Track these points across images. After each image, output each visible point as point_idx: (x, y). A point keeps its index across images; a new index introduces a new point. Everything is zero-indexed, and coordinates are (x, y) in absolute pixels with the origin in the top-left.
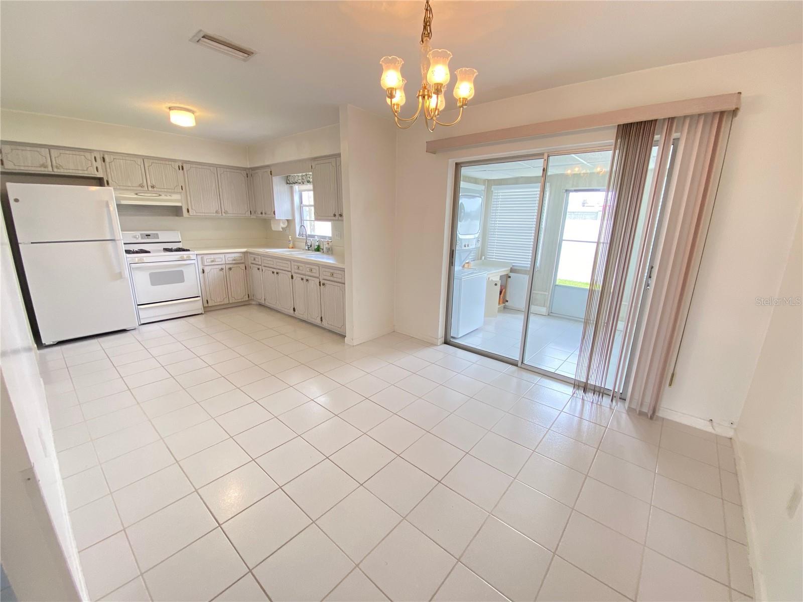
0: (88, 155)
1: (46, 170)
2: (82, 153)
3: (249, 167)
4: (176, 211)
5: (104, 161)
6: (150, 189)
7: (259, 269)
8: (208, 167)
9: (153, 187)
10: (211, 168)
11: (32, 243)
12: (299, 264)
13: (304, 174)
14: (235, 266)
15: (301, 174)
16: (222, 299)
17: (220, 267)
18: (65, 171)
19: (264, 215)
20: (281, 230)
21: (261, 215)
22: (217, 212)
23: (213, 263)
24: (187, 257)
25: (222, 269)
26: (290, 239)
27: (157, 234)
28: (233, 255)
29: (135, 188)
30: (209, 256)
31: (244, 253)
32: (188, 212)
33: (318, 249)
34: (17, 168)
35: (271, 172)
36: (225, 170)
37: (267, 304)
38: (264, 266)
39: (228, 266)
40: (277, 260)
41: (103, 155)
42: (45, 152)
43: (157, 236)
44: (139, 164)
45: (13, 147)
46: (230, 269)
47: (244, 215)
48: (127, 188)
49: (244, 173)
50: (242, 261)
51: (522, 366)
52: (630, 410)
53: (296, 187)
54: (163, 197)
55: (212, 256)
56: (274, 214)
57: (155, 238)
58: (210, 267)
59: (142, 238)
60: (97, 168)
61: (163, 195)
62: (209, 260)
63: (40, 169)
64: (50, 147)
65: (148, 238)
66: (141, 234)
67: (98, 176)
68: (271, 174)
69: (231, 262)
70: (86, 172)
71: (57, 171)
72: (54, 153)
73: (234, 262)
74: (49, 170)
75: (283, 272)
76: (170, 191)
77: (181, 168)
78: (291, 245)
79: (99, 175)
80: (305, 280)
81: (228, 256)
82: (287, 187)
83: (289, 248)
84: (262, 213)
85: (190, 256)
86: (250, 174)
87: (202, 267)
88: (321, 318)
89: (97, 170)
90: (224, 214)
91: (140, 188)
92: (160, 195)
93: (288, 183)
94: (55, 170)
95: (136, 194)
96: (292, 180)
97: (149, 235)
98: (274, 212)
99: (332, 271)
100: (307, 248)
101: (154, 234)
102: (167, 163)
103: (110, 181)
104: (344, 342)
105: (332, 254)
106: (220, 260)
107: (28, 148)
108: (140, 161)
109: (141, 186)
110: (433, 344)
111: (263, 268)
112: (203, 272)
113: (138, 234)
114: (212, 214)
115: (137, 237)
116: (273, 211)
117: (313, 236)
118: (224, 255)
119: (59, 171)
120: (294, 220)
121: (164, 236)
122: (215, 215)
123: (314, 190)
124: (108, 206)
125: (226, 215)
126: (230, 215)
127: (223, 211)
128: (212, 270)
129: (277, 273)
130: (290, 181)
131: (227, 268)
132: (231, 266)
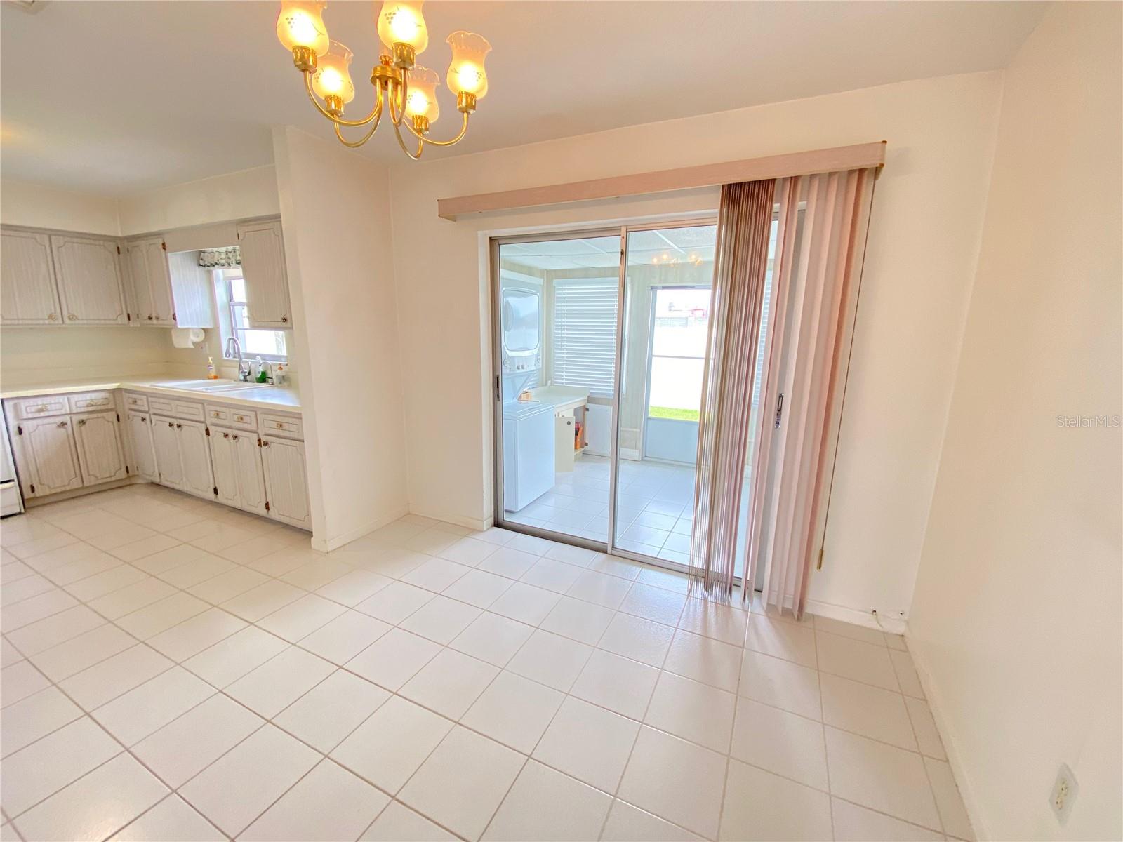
3: (120, 235)
7: (144, 420)
10: (38, 236)
12: (218, 409)
13: (230, 248)
14: (95, 415)
15: (223, 249)
16: (67, 482)
17: (59, 420)
19: (154, 321)
20: (192, 347)
21: (149, 322)
22: (51, 317)
23: (42, 414)
25: (63, 424)
26: (211, 361)
28: (88, 396)
30: (32, 402)
31: (113, 391)
33: (263, 379)
35: (164, 244)
36: (66, 239)
37: (164, 483)
38: (155, 414)
39: (76, 419)
40: (178, 402)
46: (82, 422)
47: (112, 322)
49: (112, 246)
50: (110, 407)
51: (614, 552)
52: (771, 609)
53: (219, 272)
55: (40, 401)
56: (175, 319)
58: (35, 422)
62: (34, 409)
68: (164, 248)
69: (83, 410)
73: (90, 409)
75: (189, 423)
78: (213, 373)
80: (231, 437)
81: (74, 398)
82: (199, 272)
83: (209, 378)
84: (150, 318)
86: (123, 248)
87: (16, 423)
88: (267, 504)
90: (67, 321)
93: (200, 265)
96: (208, 260)
98: (174, 315)
99: (279, 419)
100: (242, 378)
104: (311, 547)
105: (290, 386)
106: (58, 406)
110: (472, 531)
111: (153, 417)
112: (20, 433)
114: (41, 322)
116: (172, 313)
117: (253, 356)
118: (66, 398)
120: (217, 328)
122: (47, 322)
123: (246, 276)
125: (72, 322)
126: (81, 322)
127: (65, 314)
128: (40, 427)
129: (179, 426)
130: (204, 262)
131: (75, 422)
132: (84, 417)
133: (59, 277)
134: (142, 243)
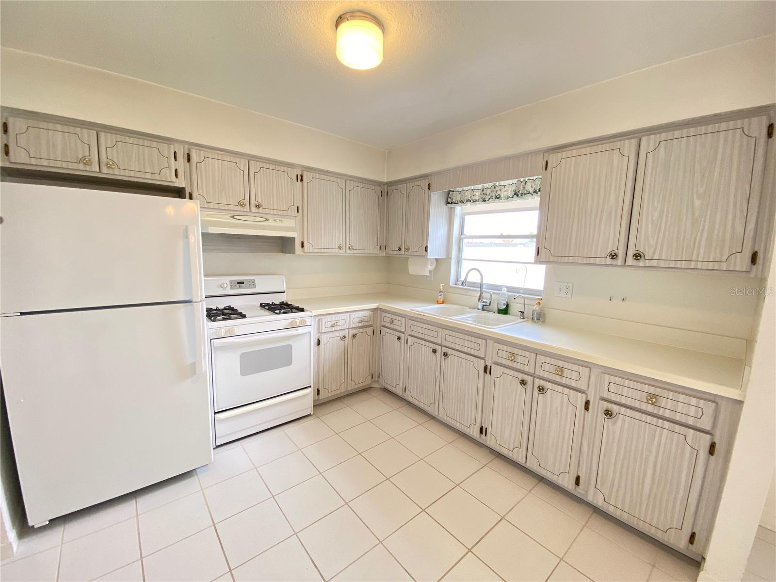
0: (164, 147)
1: (88, 168)
2: (154, 144)
3: (385, 181)
4: (284, 245)
5: (189, 160)
6: (254, 209)
7: (399, 338)
8: (334, 179)
9: (258, 206)
10: (339, 180)
11: (22, 314)
14: (361, 330)
15: (480, 186)
16: (338, 386)
17: (342, 334)
18: (122, 172)
19: (402, 252)
20: (428, 274)
21: (398, 252)
22: (340, 248)
23: (334, 329)
24: (301, 322)
25: (344, 337)
27: (254, 281)
28: (360, 314)
29: (232, 208)
30: (329, 318)
31: (374, 310)
32: (303, 246)
33: (505, 311)
34: (33, 161)
35: (429, 185)
36: (356, 184)
37: (407, 397)
38: (411, 335)
39: (352, 332)
40: (447, 332)
41: (189, 150)
42: (89, 136)
43: (253, 284)
44: (242, 169)
45: (31, 123)
46: (354, 336)
47: (371, 252)
48: (220, 206)
49: (378, 190)
50: (371, 323)
53: (458, 209)
54: (271, 223)
55: (334, 318)
56: (426, 250)
57: (250, 287)
58: (328, 335)
59: (232, 287)
60: (176, 171)
61: (271, 220)
62: (329, 324)
63: (75, 166)
64: (100, 128)
65: (240, 288)
66: (231, 282)
67: (177, 185)
68: (429, 189)
69: (356, 325)
70: (157, 177)
71: (107, 173)
72: (106, 140)
73: (360, 325)
74: (93, 170)
76: (281, 213)
77: (299, 180)
78: (441, 298)
79: (179, 183)
81: (353, 315)
82: (445, 208)
83: (438, 303)
84: (399, 249)
85: (305, 321)
86: (387, 191)
87: (317, 336)
89: (176, 176)
90: (348, 251)
91: (239, 208)
92: (267, 220)
93: (447, 203)
94: (104, 170)
95: (233, 217)
96: (456, 197)
97: (243, 283)
98: (426, 247)
99: (652, 390)
100: (480, 307)
101: (250, 281)
102: (282, 168)
103: (195, 195)
105: (544, 322)
106: (343, 322)
107: (59, 127)
108: (243, 163)
109: (241, 204)
111: (410, 339)
112: (319, 343)
113: (226, 280)
114: (333, 251)
115: (225, 285)
116: (425, 245)
117: (498, 288)
118: (348, 314)
119: (111, 172)
120: (448, 258)
121: (263, 284)
122: (337, 251)
123: (541, 208)
124: (186, 236)
125: (351, 252)
126: (355, 251)
127: (348, 246)
128: (331, 339)
129: (445, 354)
130: (452, 199)
131: (350, 335)
132: (355, 331)
133: (347, 214)
134: (403, 187)
